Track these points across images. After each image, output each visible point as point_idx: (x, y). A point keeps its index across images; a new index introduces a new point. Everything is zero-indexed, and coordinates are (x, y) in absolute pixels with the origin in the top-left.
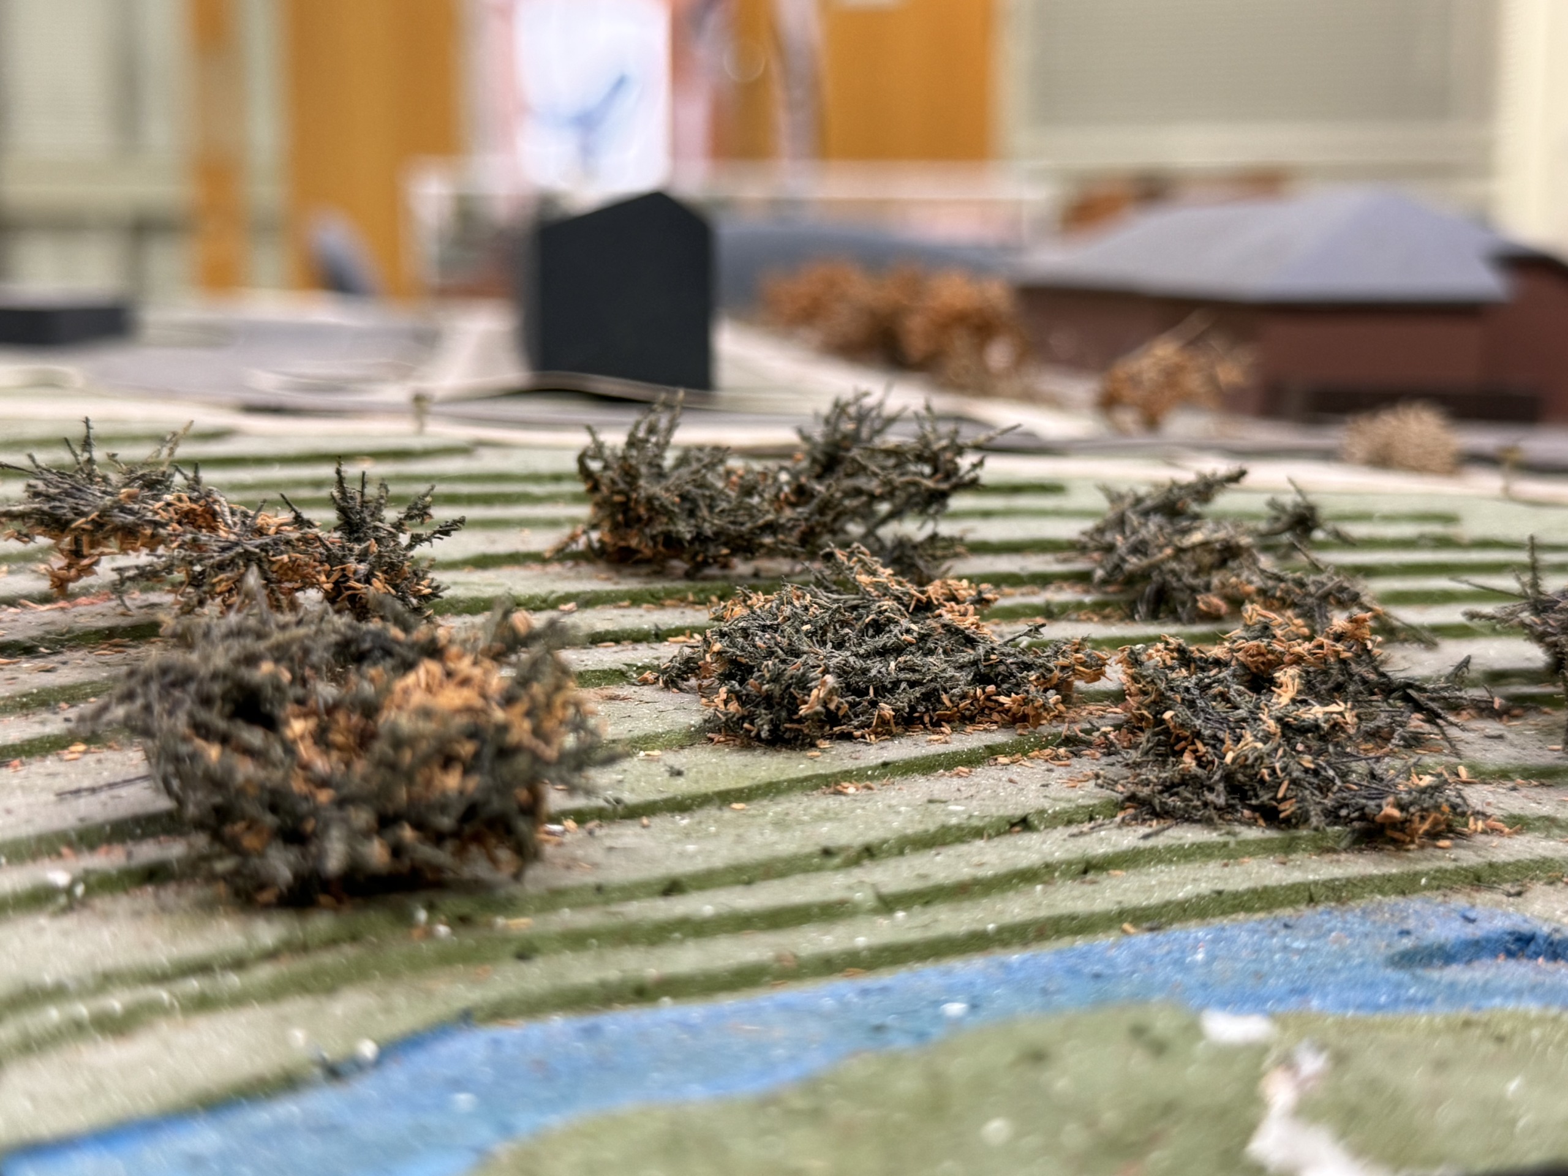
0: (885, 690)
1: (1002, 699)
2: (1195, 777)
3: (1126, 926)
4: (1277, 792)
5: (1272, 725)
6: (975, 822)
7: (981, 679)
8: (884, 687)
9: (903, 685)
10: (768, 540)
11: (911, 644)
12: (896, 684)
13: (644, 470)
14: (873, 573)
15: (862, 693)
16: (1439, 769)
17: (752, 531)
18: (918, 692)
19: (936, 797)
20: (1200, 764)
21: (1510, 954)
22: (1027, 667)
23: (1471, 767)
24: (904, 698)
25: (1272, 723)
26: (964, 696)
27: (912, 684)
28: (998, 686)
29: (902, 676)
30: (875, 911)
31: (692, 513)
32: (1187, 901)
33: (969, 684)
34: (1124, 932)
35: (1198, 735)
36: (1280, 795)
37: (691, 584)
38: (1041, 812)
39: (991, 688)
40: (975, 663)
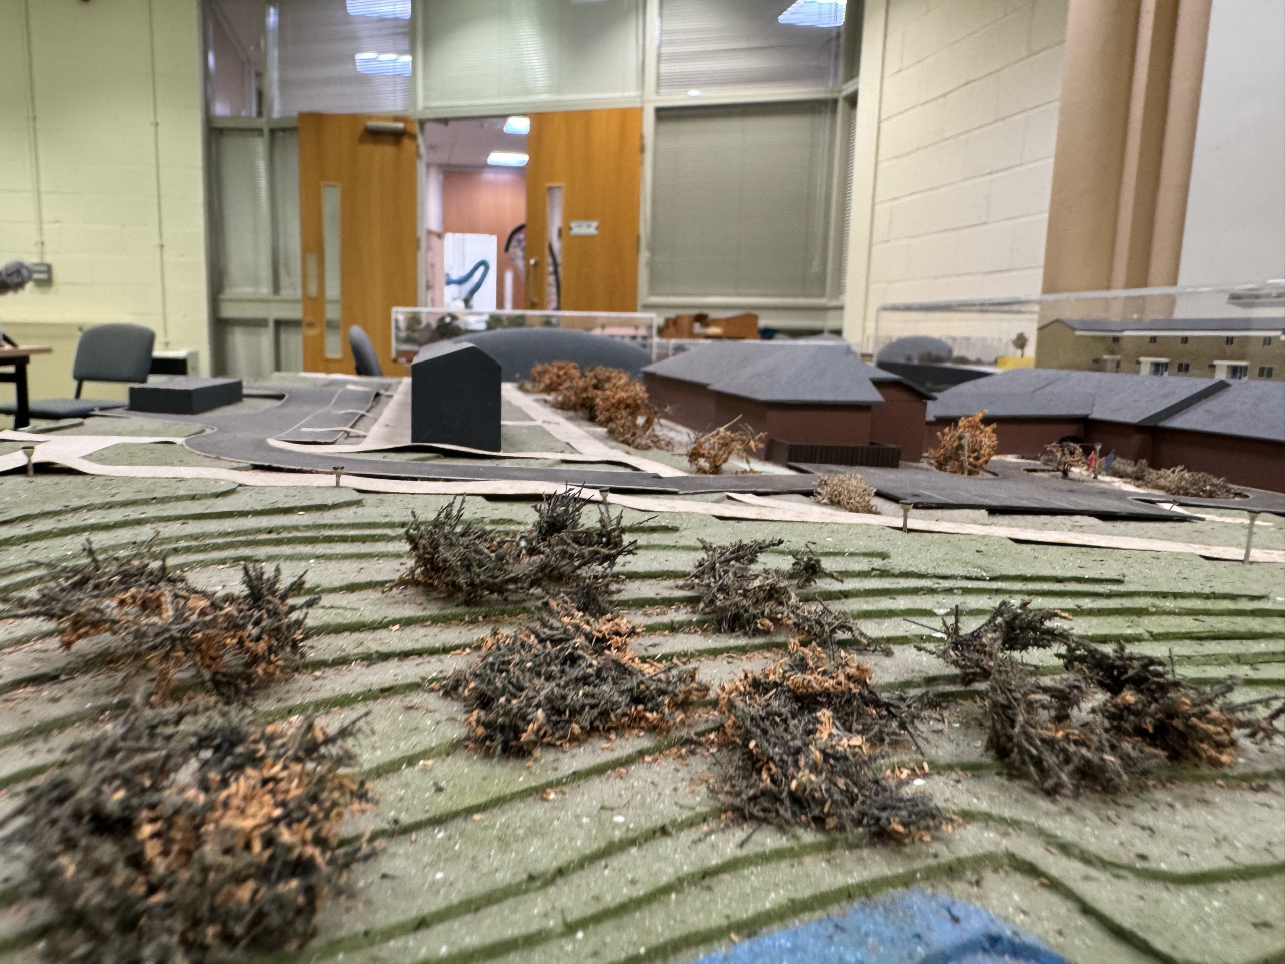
0: (576, 712)
1: (648, 715)
2: (771, 791)
3: (733, 936)
4: (823, 807)
5: (818, 755)
6: (632, 835)
7: (637, 700)
8: (575, 710)
9: (587, 709)
10: (512, 587)
11: (591, 675)
12: (583, 707)
13: (442, 541)
14: (572, 616)
15: (560, 713)
16: (912, 765)
17: (502, 582)
18: (596, 712)
19: (607, 804)
20: (774, 781)
21: (985, 951)
22: (663, 693)
23: (930, 763)
24: (587, 716)
25: (818, 753)
26: (625, 715)
27: (593, 707)
28: (645, 705)
29: (586, 702)
30: (563, 935)
31: (468, 568)
32: (773, 910)
33: (627, 705)
34: (733, 942)
35: (771, 759)
36: (826, 810)
37: (467, 609)
38: (673, 823)
39: (641, 707)
40: (631, 690)
